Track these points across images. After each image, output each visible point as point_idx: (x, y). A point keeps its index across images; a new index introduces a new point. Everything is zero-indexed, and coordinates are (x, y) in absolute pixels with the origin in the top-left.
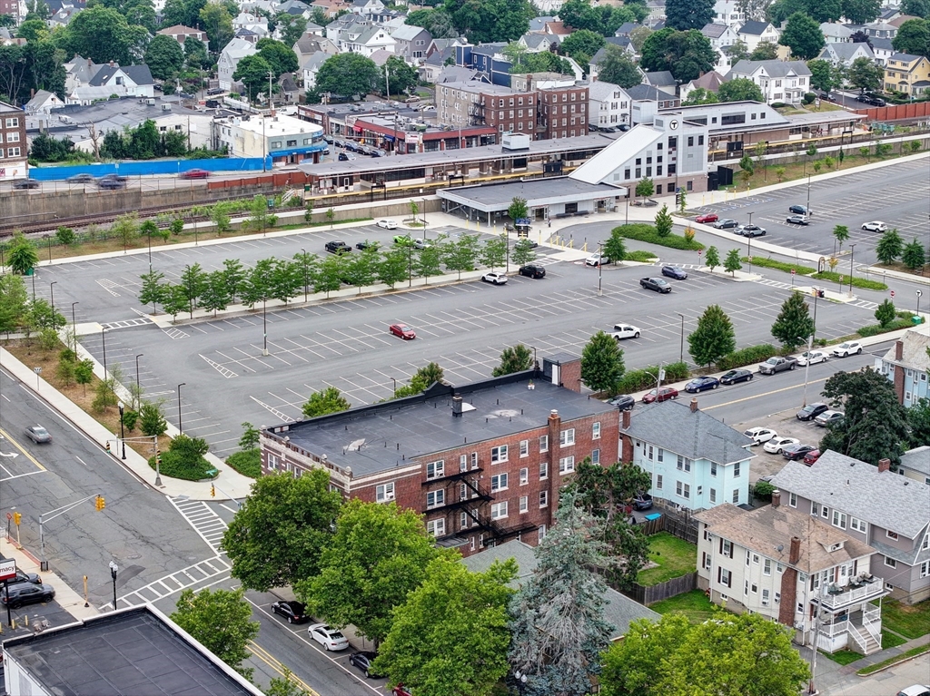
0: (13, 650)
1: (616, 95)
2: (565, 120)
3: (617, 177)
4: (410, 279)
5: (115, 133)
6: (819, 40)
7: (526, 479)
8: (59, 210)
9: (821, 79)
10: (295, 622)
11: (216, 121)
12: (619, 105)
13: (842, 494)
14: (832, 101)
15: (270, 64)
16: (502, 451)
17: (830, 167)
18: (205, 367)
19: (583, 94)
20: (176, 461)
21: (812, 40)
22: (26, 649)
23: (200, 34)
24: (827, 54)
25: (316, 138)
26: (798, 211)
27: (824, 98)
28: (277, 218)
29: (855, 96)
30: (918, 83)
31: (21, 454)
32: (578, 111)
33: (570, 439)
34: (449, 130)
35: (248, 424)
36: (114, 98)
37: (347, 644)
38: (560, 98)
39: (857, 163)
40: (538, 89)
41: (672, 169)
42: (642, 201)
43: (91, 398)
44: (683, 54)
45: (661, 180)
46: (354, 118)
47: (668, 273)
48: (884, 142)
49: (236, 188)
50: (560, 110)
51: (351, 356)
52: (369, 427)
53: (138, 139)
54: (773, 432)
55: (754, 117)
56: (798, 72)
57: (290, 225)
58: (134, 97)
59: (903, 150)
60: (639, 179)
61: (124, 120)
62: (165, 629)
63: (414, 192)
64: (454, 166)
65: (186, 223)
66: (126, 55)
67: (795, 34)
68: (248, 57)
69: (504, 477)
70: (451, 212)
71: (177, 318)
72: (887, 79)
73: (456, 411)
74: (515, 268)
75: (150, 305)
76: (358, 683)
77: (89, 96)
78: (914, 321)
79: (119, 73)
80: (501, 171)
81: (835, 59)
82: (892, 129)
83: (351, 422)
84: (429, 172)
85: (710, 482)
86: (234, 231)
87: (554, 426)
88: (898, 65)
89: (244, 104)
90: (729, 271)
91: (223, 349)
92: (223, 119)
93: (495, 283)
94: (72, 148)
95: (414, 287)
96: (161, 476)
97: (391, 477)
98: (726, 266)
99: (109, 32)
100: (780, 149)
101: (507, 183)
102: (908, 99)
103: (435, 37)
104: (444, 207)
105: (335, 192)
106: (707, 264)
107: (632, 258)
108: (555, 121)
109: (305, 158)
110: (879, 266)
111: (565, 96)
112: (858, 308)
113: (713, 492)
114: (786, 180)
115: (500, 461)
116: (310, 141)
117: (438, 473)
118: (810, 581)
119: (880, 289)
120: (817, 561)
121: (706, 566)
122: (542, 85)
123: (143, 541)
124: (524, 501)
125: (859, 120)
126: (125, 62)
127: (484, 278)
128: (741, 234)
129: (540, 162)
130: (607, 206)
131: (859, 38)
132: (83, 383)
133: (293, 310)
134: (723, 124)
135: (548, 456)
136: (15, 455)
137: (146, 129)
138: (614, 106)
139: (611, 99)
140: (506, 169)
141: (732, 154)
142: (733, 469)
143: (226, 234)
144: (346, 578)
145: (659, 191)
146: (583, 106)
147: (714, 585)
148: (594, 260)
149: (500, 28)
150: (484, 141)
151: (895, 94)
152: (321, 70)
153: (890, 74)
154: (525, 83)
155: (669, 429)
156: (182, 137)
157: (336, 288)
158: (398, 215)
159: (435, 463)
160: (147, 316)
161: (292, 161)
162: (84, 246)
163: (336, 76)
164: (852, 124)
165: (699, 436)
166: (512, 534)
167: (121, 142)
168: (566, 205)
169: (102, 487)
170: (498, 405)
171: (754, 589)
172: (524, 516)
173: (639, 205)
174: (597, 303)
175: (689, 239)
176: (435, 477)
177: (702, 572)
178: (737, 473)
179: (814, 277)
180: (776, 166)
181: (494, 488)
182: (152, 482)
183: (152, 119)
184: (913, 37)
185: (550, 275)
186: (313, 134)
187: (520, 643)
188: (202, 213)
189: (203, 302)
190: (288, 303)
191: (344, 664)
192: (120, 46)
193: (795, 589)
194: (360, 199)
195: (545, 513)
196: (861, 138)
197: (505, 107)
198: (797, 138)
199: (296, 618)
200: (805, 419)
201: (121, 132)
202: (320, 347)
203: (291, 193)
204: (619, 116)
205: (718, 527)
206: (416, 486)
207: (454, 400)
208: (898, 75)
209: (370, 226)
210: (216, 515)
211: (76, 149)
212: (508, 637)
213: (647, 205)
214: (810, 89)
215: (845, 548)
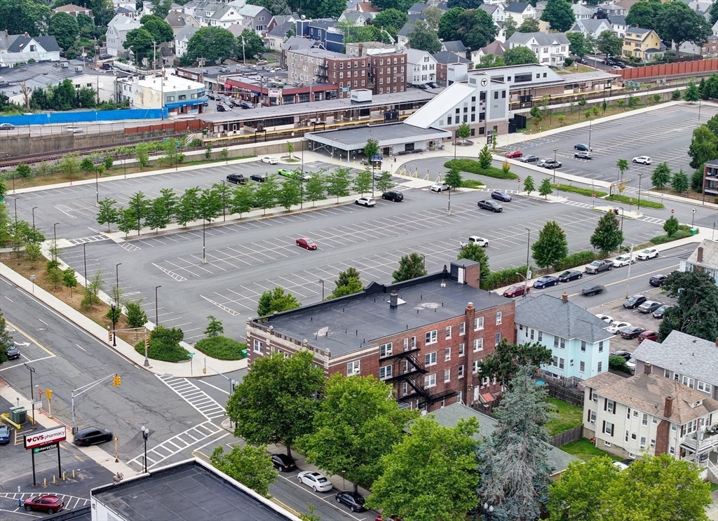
0: (99, 496)
1: (427, 59)
2: (389, 79)
3: (441, 123)
4: (302, 203)
5: (40, 90)
6: (571, 16)
7: (449, 356)
8: (10, 150)
9: (578, 46)
10: (284, 470)
11: (119, 80)
12: (428, 67)
13: (689, 364)
14: (585, 64)
15: (152, 35)
16: (433, 335)
17: (597, 115)
18: (160, 273)
19: (403, 59)
20: (158, 347)
21: (566, 17)
22: (110, 495)
23: (87, 11)
24: (577, 27)
25: (200, 93)
26: (581, 148)
27: (580, 61)
28: (184, 156)
29: (602, 60)
30: (649, 51)
31: (32, 343)
32: (399, 71)
33: (480, 324)
34: (302, 86)
35: (212, 317)
36: (32, 62)
37: (331, 486)
38: (385, 62)
39: (616, 111)
40: (368, 55)
41: (482, 116)
42: (461, 141)
43: (78, 298)
44: (471, 28)
45: (475, 125)
46: (225, 78)
47: (496, 197)
48: (635, 95)
49: (146, 132)
50: (385, 71)
51: (271, 263)
52: (328, 318)
53: (59, 95)
54: (610, 318)
55: (538, 76)
56: (561, 42)
57: (194, 162)
58: (49, 61)
59: (649, 102)
60: (458, 125)
61: (46, 79)
62: (215, 477)
63: (287, 135)
64: (315, 115)
65: (115, 160)
66: (33, 27)
67: (554, 13)
68: (135, 30)
69: (434, 355)
70: (316, 151)
71: (128, 235)
72: (625, 47)
73: (393, 305)
74: (379, 194)
75: (106, 226)
76: (347, 516)
77: (11, 61)
78: (692, 232)
79: (33, 42)
80: (351, 119)
81: (584, 31)
82: (639, 86)
83: (313, 314)
84: (297, 120)
85: (580, 356)
86: (152, 167)
87: (469, 315)
88: (634, 37)
89: (130, 66)
90: (543, 194)
91: (170, 259)
92: (124, 79)
93: (366, 205)
94: (6, 102)
95: (305, 209)
96: (148, 359)
97: (358, 356)
98: (540, 191)
99: (19, 10)
100: (558, 101)
101: (357, 128)
102: (641, 63)
103: (274, 14)
104: (310, 146)
105: (226, 135)
106: (525, 190)
107: (466, 185)
108: (381, 80)
109: (192, 109)
110: (653, 190)
111: (389, 60)
112: (646, 223)
113: (582, 364)
114: (565, 125)
115: (431, 342)
116: (196, 96)
117: (388, 352)
118: (680, 430)
119: (659, 207)
120: (685, 414)
121: (591, 420)
122: (372, 52)
123: (147, 410)
124: (448, 373)
125: (615, 78)
126: (34, 33)
127: (357, 201)
128: (543, 166)
129: (379, 111)
130: (436, 145)
131: (601, 15)
132: (71, 287)
133: (216, 227)
134: (515, 82)
135: (466, 339)
136: (28, 344)
137: (65, 86)
138: (425, 68)
139: (422, 63)
140: (355, 117)
141: (524, 105)
142: (598, 347)
143: (145, 168)
144: (338, 434)
145: (473, 134)
146: (403, 68)
147: (599, 435)
148: (437, 188)
149: (324, 7)
150: (328, 96)
151: (631, 58)
152: (191, 40)
153: (627, 44)
154: (357, 50)
155: (546, 316)
156: (93, 93)
157: (247, 210)
158: (276, 153)
159: (386, 345)
160: (104, 234)
161: (182, 111)
162: (36, 179)
163: (204, 45)
164: (609, 81)
165: (571, 321)
166: (440, 398)
167: (45, 97)
168: (406, 145)
169: (103, 368)
170: (422, 299)
171: (634, 437)
172: (448, 385)
173: (459, 144)
174: (448, 220)
175: (506, 171)
176: (386, 356)
177: (587, 425)
178: (601, 349)
179: (607, 199)
180: (556, 114)
181: (426, 363)
182: (142, 363)
183: (69, 79)
184: (641, 15)
185: (406, 199)
186: (198, 90)
187: (487, 481)
188: (124, 152)
189: (148, 222)
190: (212, 222)
191: (331, 502)
192: (28, 20)
193: (668, 436)
194: (246, 141)
195: (462, 382)
196: (616, 92)
197: (344, 69)
198: (569, 92)
199: (286, 467)
200: (630, 308)
201: (45, 89)
202: (245, 257)
203: (191, 137)
204: (428, 76)
205: (603, 390)
206: (375, 363)
207: (391, 296)
208: (633, 44)
209: (256, 162)
210: (198, 389)
211: (10, 102)
212: (478, 478)
213: (466, 145)
214: (569, 55)
215: (703, 404)
